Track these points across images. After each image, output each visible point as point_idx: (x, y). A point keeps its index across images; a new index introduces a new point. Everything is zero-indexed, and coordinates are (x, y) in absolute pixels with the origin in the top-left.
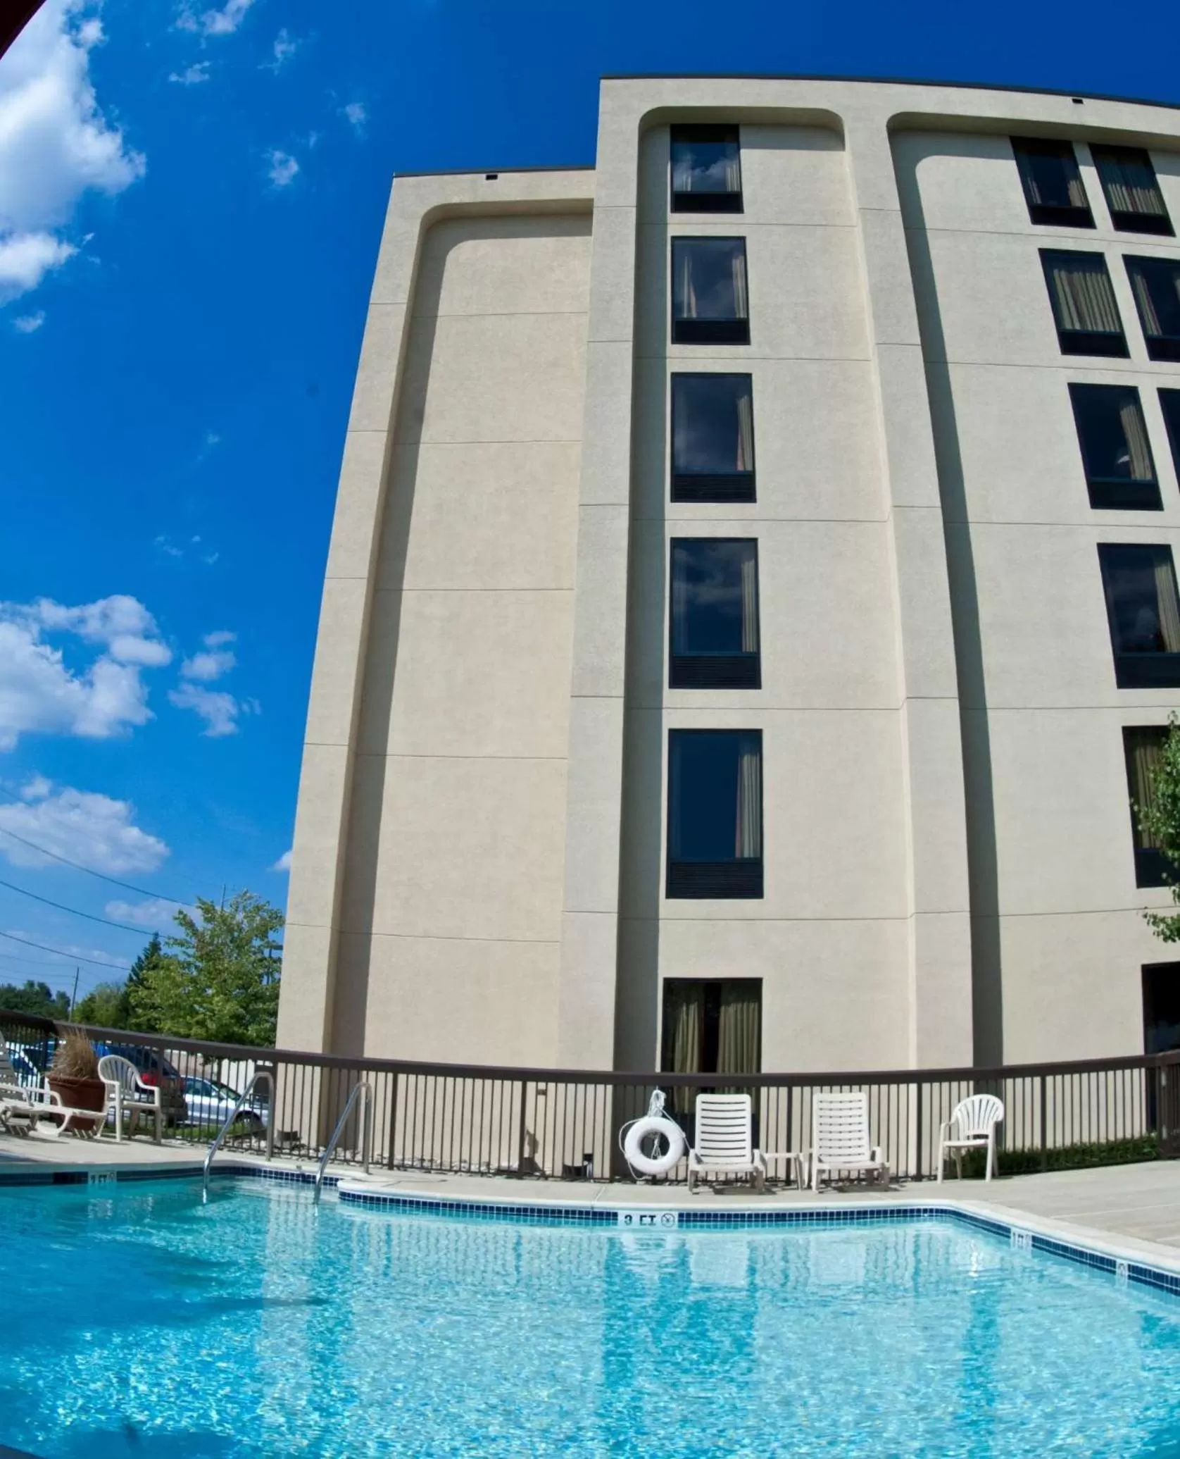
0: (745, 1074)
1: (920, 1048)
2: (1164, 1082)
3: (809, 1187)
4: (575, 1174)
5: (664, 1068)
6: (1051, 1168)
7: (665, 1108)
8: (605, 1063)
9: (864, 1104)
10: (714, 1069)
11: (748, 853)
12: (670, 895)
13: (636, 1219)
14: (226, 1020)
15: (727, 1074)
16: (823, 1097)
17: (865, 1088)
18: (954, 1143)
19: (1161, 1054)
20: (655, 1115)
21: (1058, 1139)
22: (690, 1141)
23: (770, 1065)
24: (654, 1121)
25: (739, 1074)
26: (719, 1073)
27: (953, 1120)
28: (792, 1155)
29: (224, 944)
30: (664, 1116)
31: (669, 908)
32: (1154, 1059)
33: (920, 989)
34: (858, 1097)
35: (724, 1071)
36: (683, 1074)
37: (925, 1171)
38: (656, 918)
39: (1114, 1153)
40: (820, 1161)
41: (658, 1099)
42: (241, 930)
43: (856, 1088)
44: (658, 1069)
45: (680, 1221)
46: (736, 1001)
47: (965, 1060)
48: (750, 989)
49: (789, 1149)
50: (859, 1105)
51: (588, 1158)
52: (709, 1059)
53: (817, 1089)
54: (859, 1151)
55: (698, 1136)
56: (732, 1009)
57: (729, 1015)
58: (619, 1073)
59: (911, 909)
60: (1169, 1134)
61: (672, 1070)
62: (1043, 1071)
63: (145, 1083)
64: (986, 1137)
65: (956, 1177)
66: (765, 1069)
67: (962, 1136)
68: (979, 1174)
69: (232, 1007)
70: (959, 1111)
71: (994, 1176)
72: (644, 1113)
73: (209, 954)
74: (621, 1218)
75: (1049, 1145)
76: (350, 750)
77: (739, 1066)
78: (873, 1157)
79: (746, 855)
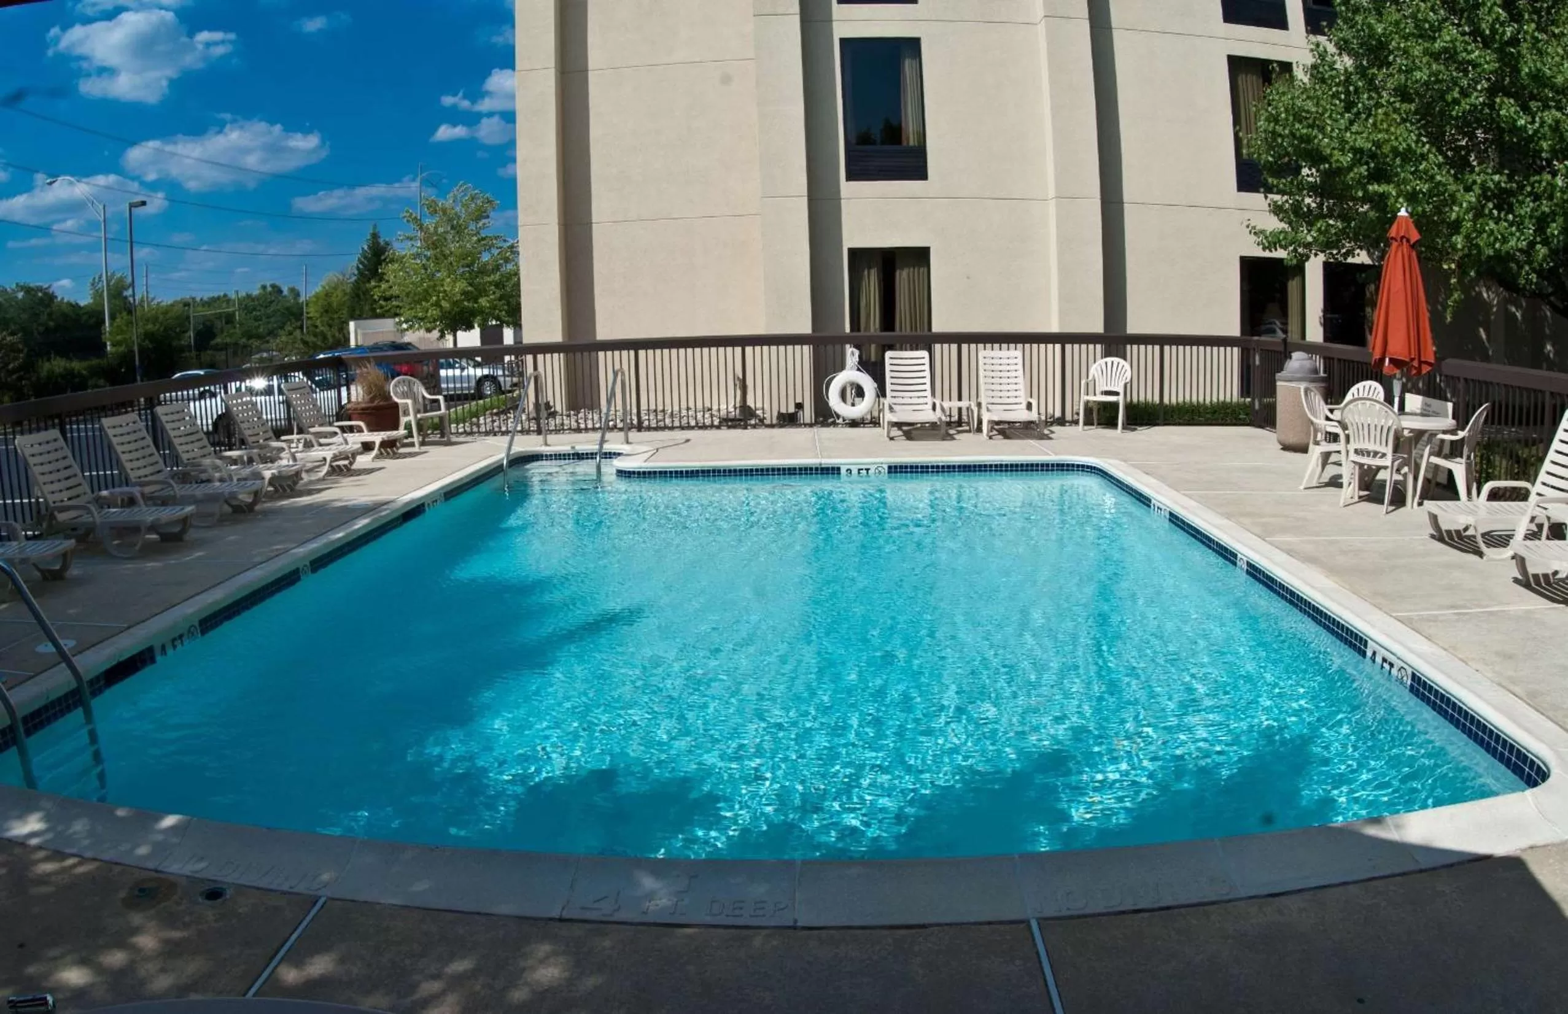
0: (919, 332)
1: (1062, 313)
2: (1257, 363)
3: (979, 430)
4: (789, 420)
5: (852, 330)
6: (1166, 423)
7: (859, 363)
8: (805, 327)
9: (1020, 361)
10: (892, 329)
11: (912, 142)
12: (849, 178)
13: (854, 472)
14: (458, 297)
15: (904, 333)
16: (986, 354)
17: (1020, 346)
18: (1091, 398)
19: (1256, 338)
20: (852, 368)
21: (1172, 398)
22: (881, 392)
23: (938, 326)
24: (851, 374)
25: (914, 333)
26: (897, 333)
27: (1090, 377)
28: (964, 404)
29: (446, 232)
30: (858, 370)
31: (849, 190)
32: (1250, 341)
33: (1059, 262)
34: (1013, 354)
35: (901, 330)
36: (867, 334)
37: (1068, 417)
38: (837, 199)
39: (1216, 416)
40: (988, 410)
41: (852, 355)
42: (459, 217)
43: (1012, 346)
44: (848, 329)
45: (889, 472)
46: (908, 266)
47: (1097, 326)
48: (920, 256)
49: (960, 399)
50: (1015, 361)
51: (799, 406)
52: (888, 320)
53: (981, 346)
54: (1017, 400)
55: (888, 387)
56: (905, 273)
57: (903, 277)
58: (817, 334)
59: (1052, 193)
60: (1260, 404)
61: (859, 330)
62: (1162, 340)
63: (430, 394)
64: (1117, 394)
65: (1092, 424)
66: (936, 328)
67: (1097, 392)
68: (1111, 423)
69: (461, 285)
70: (1094, 370)
71: (1124, 428)
72: (842, 367)
73: (435, 243)
74: (843, 471)
75: (1166, 400)
76: (557, 71)
77: (913, 327)
78: (1029, 406)
79: (911, 143)
